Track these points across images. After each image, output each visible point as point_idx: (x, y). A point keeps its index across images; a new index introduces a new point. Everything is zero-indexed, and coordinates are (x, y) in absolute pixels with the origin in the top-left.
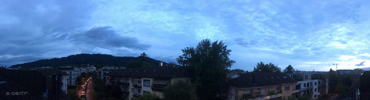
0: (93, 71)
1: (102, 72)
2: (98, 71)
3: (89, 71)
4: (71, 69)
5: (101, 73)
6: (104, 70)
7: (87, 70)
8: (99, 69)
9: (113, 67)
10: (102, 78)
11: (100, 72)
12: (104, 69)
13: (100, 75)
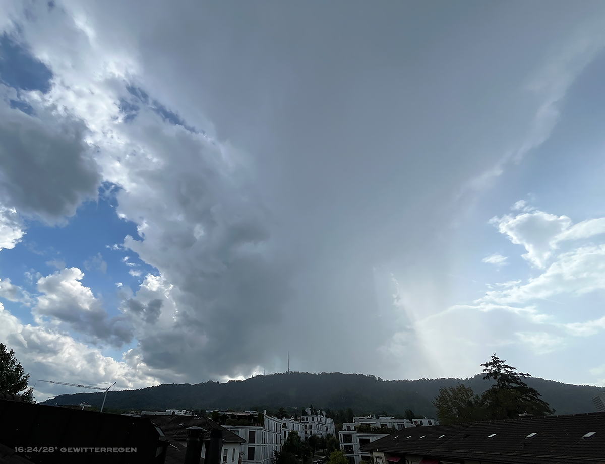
1: (356, 438)
2: (341, 434)
3: (311, 432)
4: (255, 420)
5: (351, 441)
6: (360, 430)
8: (345, 426)
9: (389, 418)
10: (358, 460)
11: (348, 438)
12: (358, 424)
13: (349, 450)
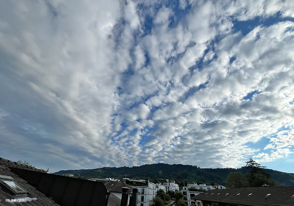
0: (174, 191)
1: (189, 194)
4: (144, 184)
5: (186, 195)
6: (191, 190)
7: (166, 187)
8: (184, 188)
9: (203, 185)
10: (189, 203)
11: (185, 193)
12: (190, 187)
13: (186, 198)
